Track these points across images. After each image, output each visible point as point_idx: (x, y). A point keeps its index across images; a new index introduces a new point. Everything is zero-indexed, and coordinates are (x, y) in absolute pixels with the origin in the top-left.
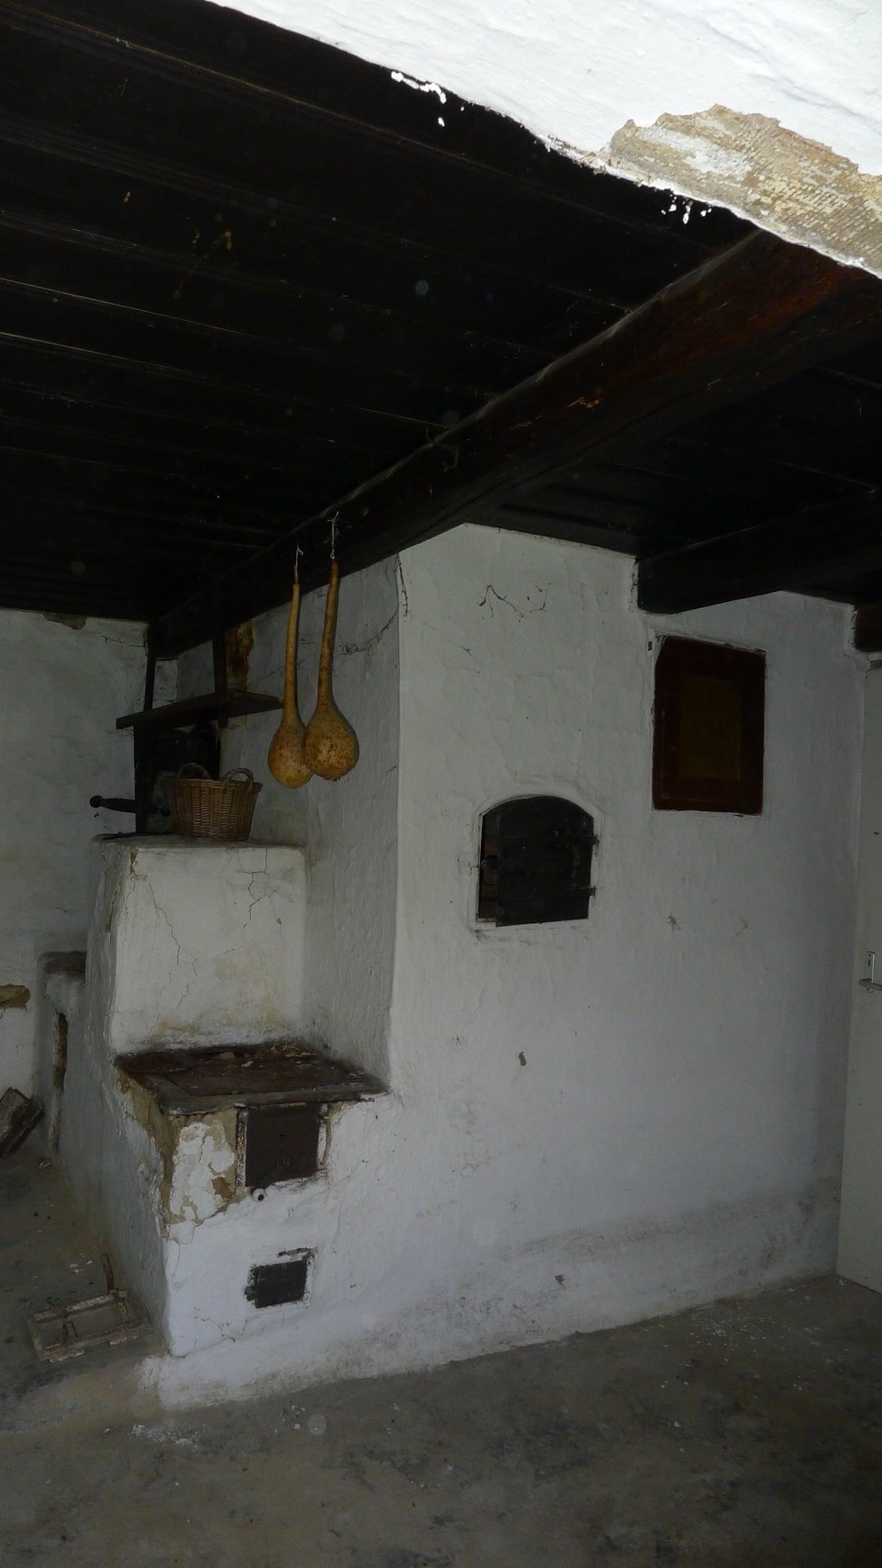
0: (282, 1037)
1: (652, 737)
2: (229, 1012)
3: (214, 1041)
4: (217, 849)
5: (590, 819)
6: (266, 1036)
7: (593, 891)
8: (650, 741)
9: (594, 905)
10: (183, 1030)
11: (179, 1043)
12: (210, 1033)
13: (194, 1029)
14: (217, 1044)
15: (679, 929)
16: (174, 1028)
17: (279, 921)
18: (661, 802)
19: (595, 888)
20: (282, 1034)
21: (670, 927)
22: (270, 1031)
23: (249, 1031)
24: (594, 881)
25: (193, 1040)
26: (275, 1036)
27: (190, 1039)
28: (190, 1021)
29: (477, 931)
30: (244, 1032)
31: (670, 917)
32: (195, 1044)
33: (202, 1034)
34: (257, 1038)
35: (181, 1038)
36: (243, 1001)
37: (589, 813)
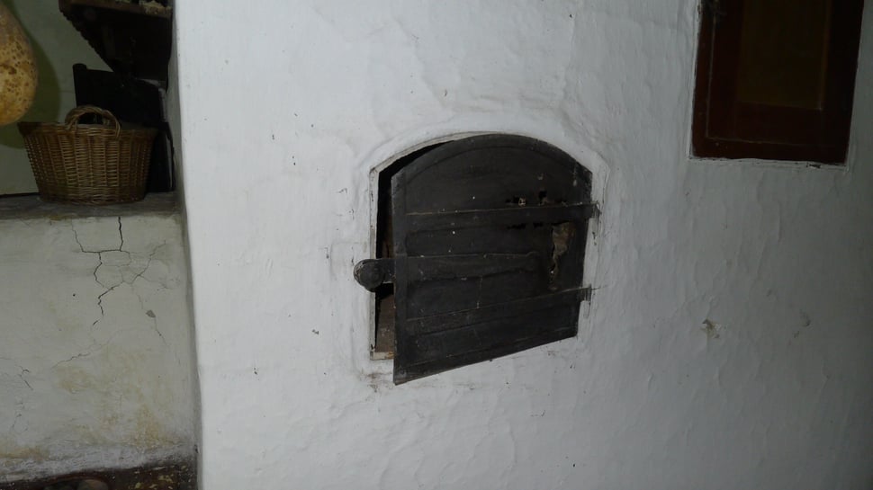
0: (171, 457)
1: (696, 36)
2: (91, 430)
3: (76, 466)
4: (36, 221)
5: (584, 175)
6: (149, 456)
7: (587, 294)
8: (694, 44)
9: (588, 316)
10: (24, 457)
11: (22, 472)
12: (66, 457)
13: (39, 455)
14: (78, 468)
15: (718, 336)
16: (6, 456)
17: (150, 314)
18: (704, 147)
19: (590, 289)
20: (170, 453)
21: (705, 335)
22: (155, 449)
23: (122, 452)
24: (591, 275)
25: (40, 468)
26: (161, 455)
27: (36, 466)
28: (33, 445)
29: (373, 376)
30: (116, 453)
31: (706, 322)
32: (43, 473)
33: (54, 459)
34: (136, 460)
35: (23, 466)
36: (109, 416)
37: (583, 163)
